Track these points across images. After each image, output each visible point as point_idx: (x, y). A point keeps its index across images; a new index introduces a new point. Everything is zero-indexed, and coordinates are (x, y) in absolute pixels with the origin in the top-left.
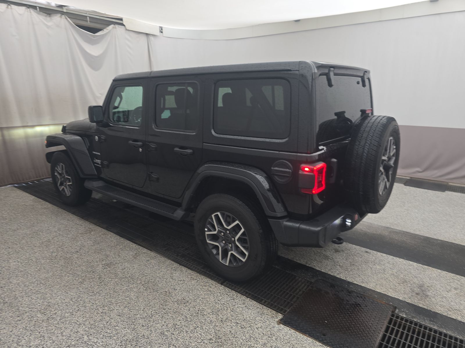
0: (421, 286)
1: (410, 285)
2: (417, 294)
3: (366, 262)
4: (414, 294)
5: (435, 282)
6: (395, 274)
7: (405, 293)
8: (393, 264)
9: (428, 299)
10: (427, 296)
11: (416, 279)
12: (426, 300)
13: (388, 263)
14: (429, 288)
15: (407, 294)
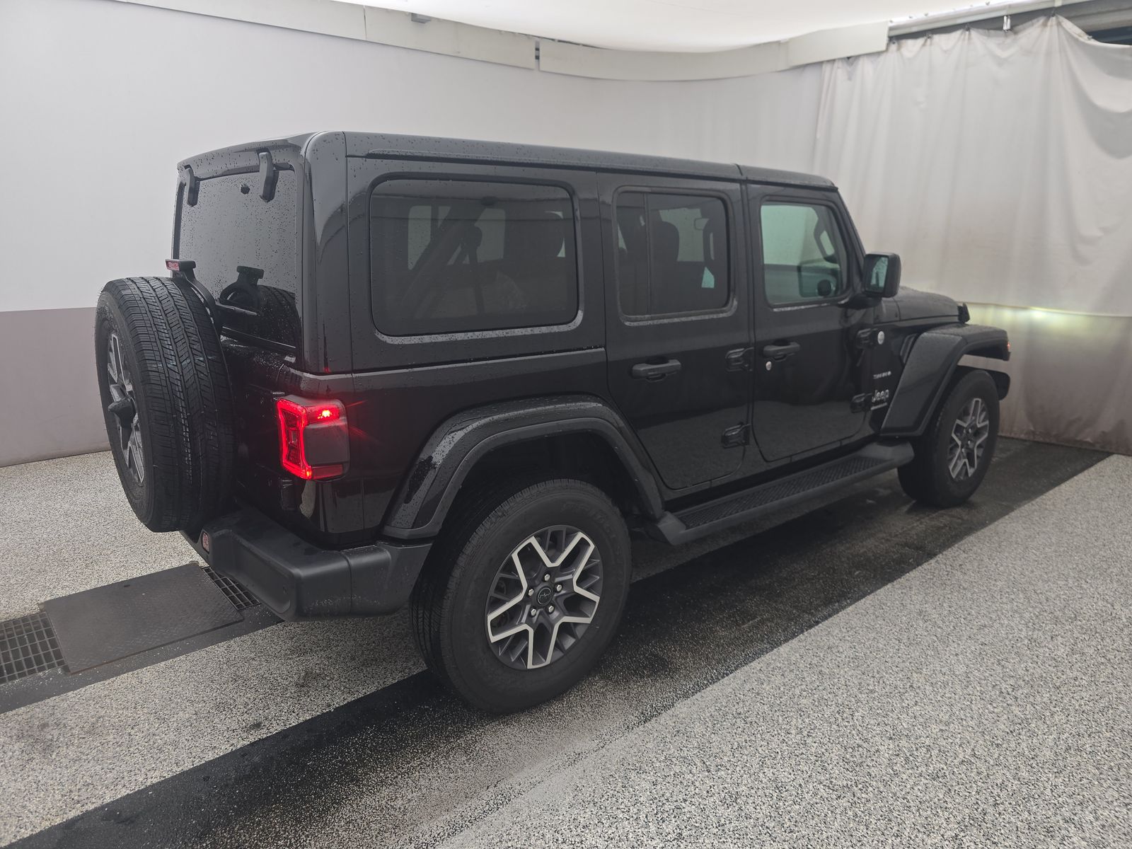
0: (48, 748)
1: (76, 731)
2: (44, 726)
3: (221, 707)
4: (51, 721)
5: (20, 785)
6: (129, 730)
7: (71, 707)
8: (161, 751)
9: (15, 731)
10: (19, 738)
11: (72, 755)
12: (17, 727)
13: (175, 744)
14: (26, 757)
15: (65, 710)
